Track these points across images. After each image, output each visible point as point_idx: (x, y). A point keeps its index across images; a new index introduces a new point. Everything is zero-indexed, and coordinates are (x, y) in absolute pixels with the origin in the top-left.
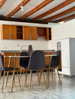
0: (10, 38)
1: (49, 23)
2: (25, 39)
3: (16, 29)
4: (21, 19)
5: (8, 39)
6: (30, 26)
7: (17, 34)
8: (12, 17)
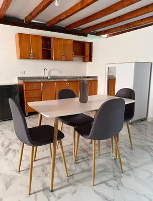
0: (32, 57)
1: (88, 35)
2: (55, 60)
3: (40, 42)
4: (48, 25)
5: (28, 58)
6: (62, 39)
7: (43, 50)
8: (33, 21)
